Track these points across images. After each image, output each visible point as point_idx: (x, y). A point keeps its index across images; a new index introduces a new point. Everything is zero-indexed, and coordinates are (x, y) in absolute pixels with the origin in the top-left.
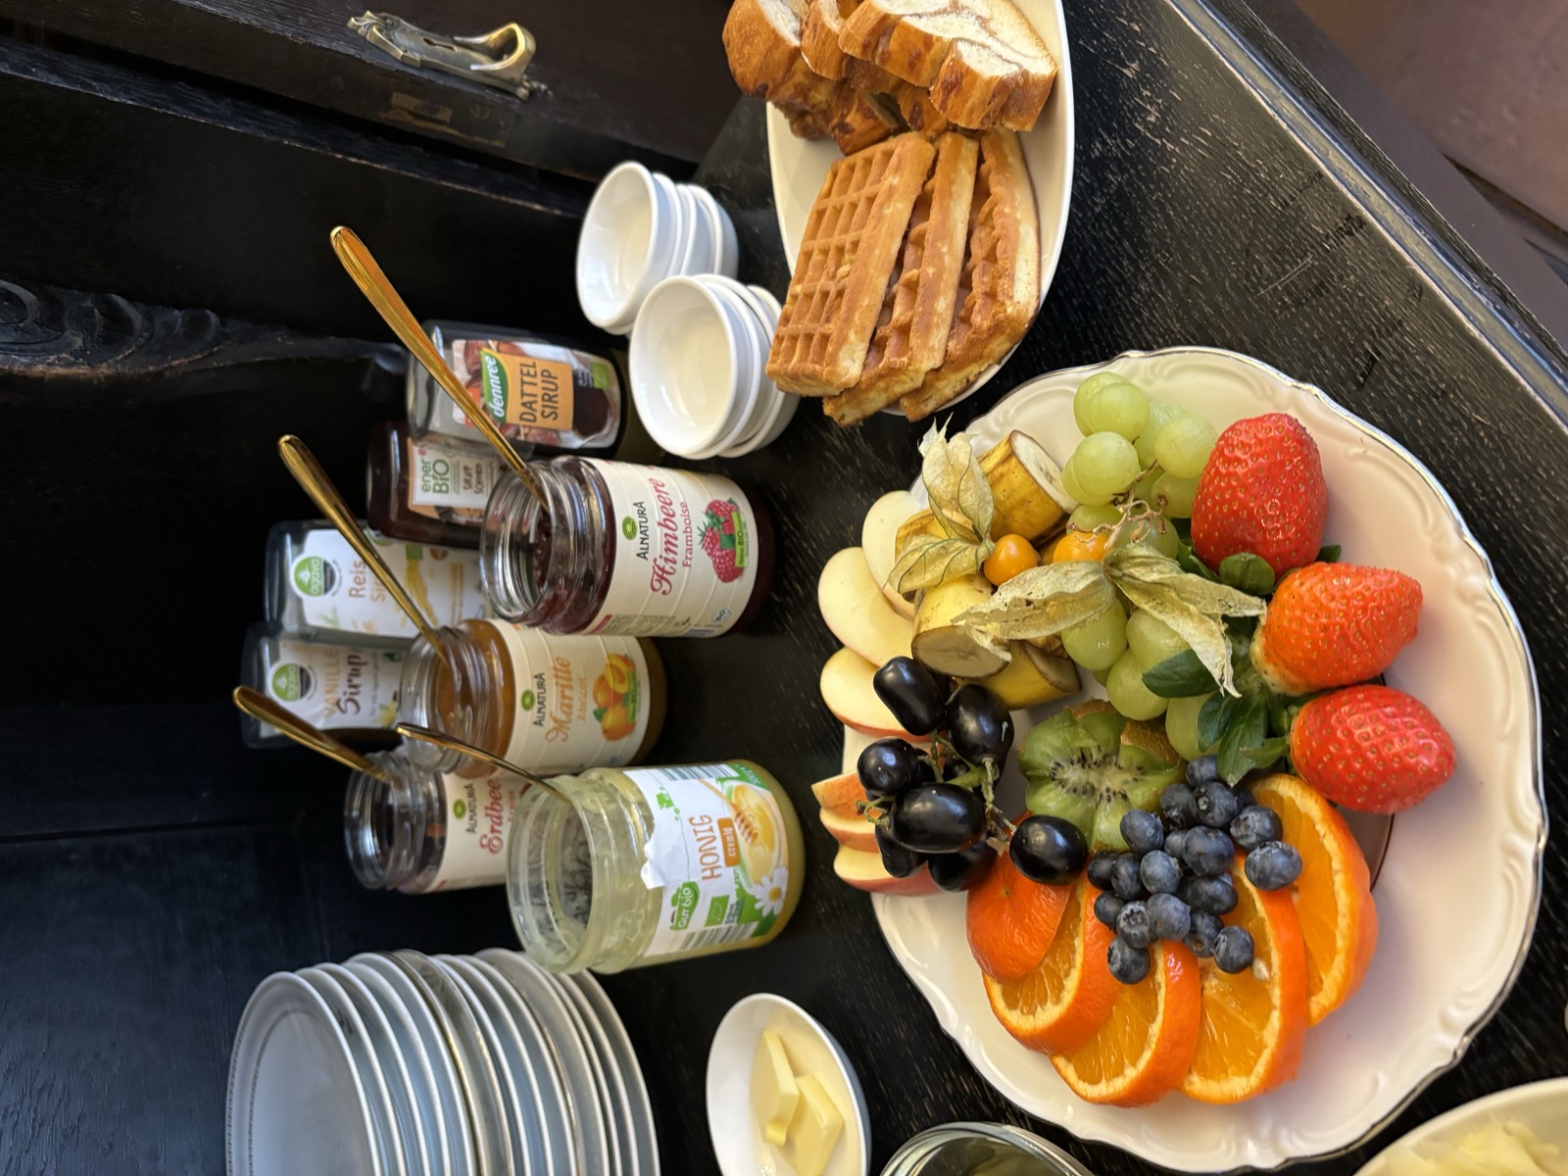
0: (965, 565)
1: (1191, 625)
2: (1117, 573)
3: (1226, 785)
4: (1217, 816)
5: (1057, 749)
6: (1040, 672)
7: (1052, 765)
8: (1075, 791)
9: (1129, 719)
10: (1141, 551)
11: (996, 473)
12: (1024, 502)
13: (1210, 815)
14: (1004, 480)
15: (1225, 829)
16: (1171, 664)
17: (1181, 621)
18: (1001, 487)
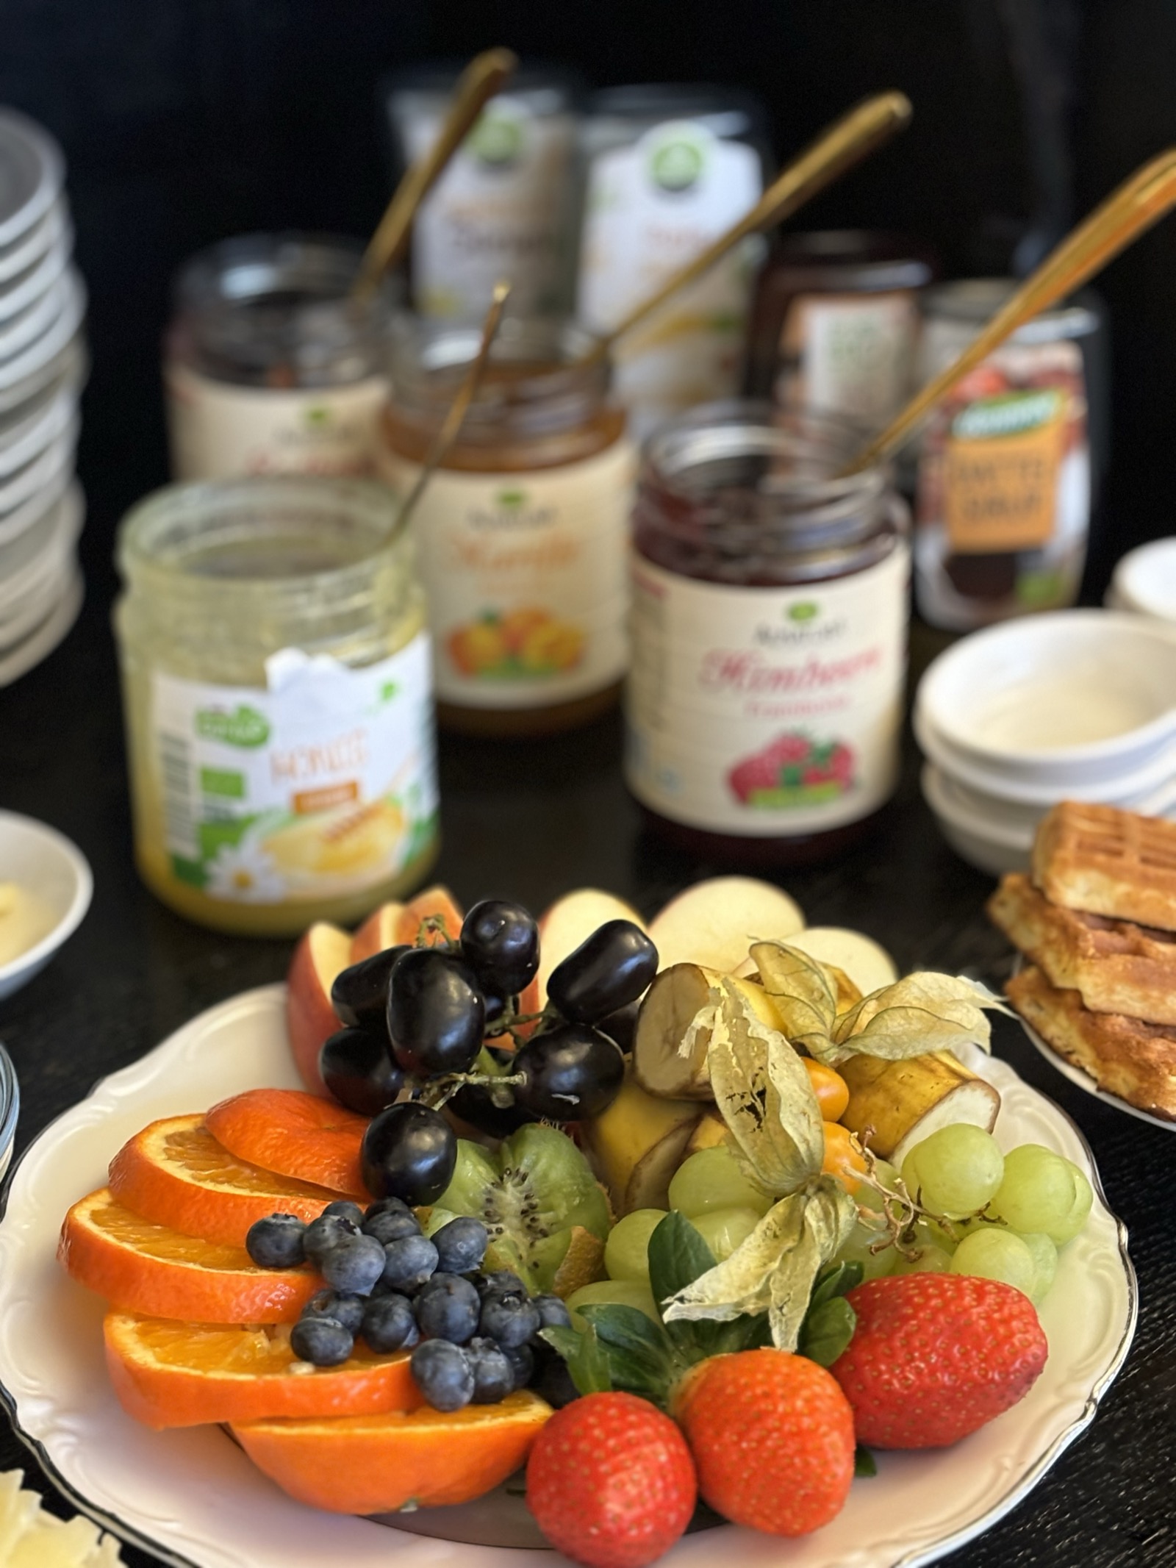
0: (800, 1021)
1: (753, 1265)
2: (810, 1191)
3: (539, 1329)
4: (497, 1316)
5: (545, 1176)
6: (653, 1149)
7: (523, 1170)
8: (489, 1201)
9: (606, 1240)
10: (845, 1212)
11: (935, 1065)
12: (897, 1102)
13: (498, 1306)
14: (926, 1074)
15: (481, 1331)
16: (698, 1244)
17: (756, 1254)
18: (916, 1072)
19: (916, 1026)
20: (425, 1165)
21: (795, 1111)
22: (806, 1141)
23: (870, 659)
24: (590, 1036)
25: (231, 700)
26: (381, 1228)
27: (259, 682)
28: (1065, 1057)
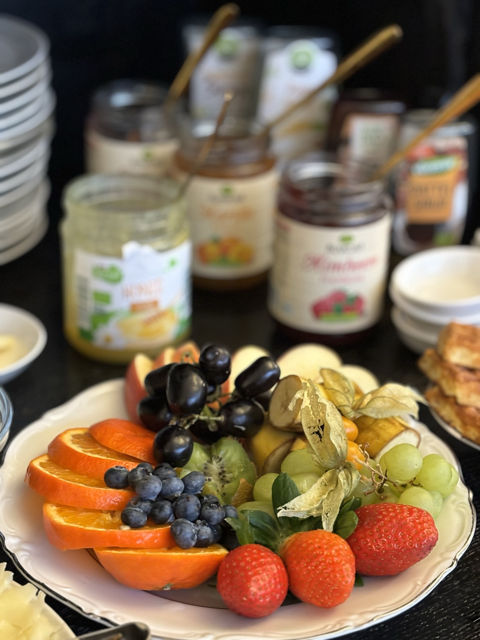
1: (316, 496)
2: (341, 468)
3: (225, 518)
4: (208, 511)
5: (230, 459)
6: (275, 451)
7: (220, 456)
8: (206, 468)
9: (254, 485)
10: (355, 477)
11: (394, 422)
12: (378, 436)
13: (208, 507)
14: (390, 425)
15: (200, 517)
16: (293, 486)
17: (317, 491)
18: (387, 424)
19: (388, 404)
20: (180, 451)
21: (336, 434)
22: (340, 447)
23: (372, 261)
24: (251, 403)
25: (108, 262)
26: (160, 474)
27: (119, 255)
28: (449, 423)
